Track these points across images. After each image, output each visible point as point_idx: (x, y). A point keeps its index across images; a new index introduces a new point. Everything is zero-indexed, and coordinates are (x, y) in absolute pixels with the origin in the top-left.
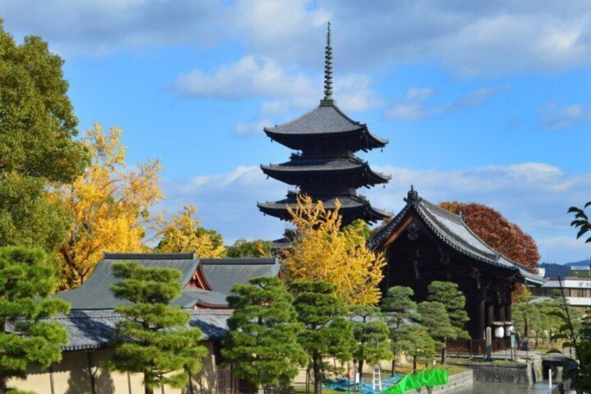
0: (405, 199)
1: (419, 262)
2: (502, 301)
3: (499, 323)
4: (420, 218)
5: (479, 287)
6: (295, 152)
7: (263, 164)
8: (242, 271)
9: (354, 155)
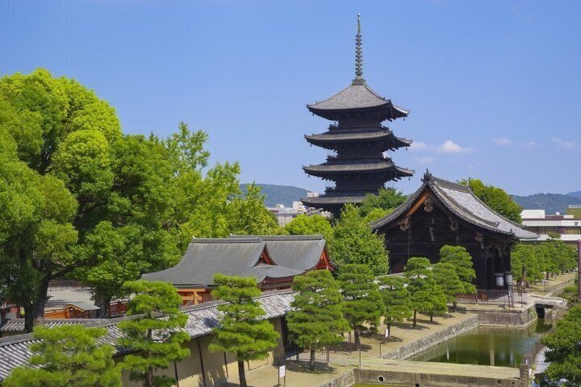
0: (422, 180)
1: (434, 228)
2: (503, 255)
3: (500, 274)
4: (434, 195)
5: (483, 247)
6: (332, 123)
7: (307, 135)
8: (297, 245)
9: (381, 125)
